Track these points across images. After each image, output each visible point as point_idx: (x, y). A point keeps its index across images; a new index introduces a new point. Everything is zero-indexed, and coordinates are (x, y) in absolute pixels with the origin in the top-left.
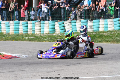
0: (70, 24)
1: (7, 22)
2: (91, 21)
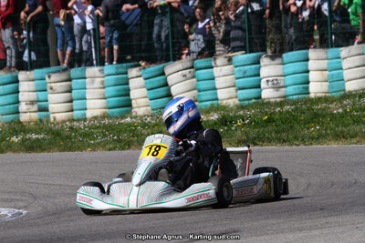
2: (273, 58)
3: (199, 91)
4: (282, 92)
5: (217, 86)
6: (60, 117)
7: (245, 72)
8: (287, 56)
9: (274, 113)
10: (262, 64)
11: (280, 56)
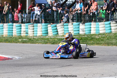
0: (62, 27)
1: (1, 24)
2: (83, 24)
4: (84, 32)
5: (69, 30)
6: (31, 35)
7: (76, 27)
8: (86, 24)
9: (82, 37)
10: (80, 25)
11: (85, 24)
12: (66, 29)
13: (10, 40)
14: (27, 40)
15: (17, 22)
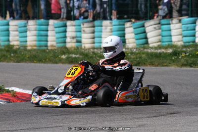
0: (157, 28)
1: (22, 22)
3: (163, 36)
5: (172, 34)
6: (88, 46)
7: (187, 28)
10: (197, 24)
12: (165, 33)
13: (41, 55)
14: (78, 58)
15: (57, 17)
